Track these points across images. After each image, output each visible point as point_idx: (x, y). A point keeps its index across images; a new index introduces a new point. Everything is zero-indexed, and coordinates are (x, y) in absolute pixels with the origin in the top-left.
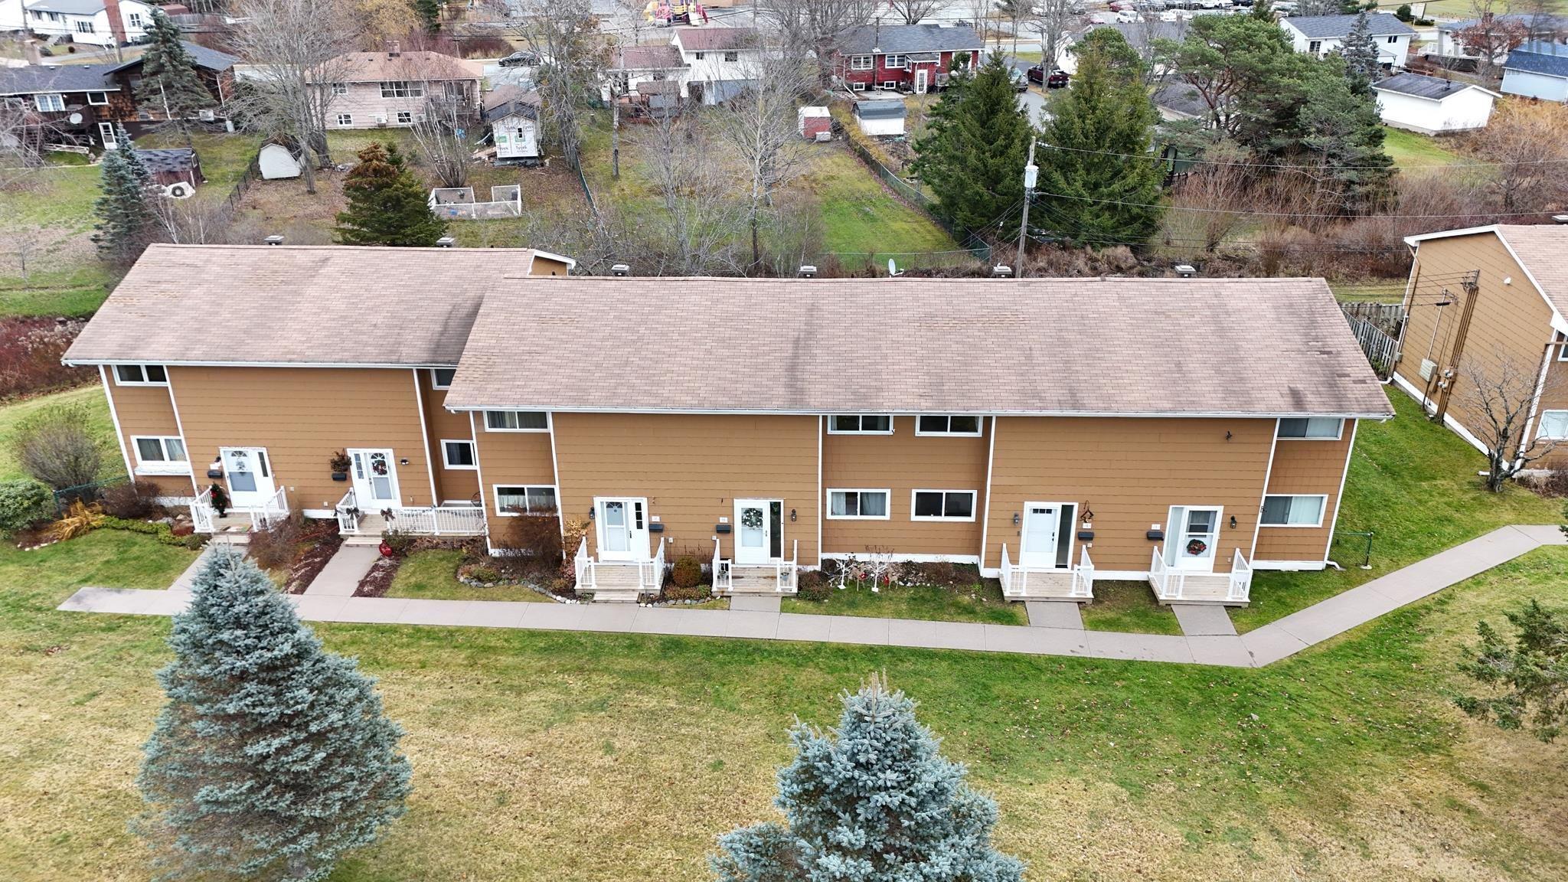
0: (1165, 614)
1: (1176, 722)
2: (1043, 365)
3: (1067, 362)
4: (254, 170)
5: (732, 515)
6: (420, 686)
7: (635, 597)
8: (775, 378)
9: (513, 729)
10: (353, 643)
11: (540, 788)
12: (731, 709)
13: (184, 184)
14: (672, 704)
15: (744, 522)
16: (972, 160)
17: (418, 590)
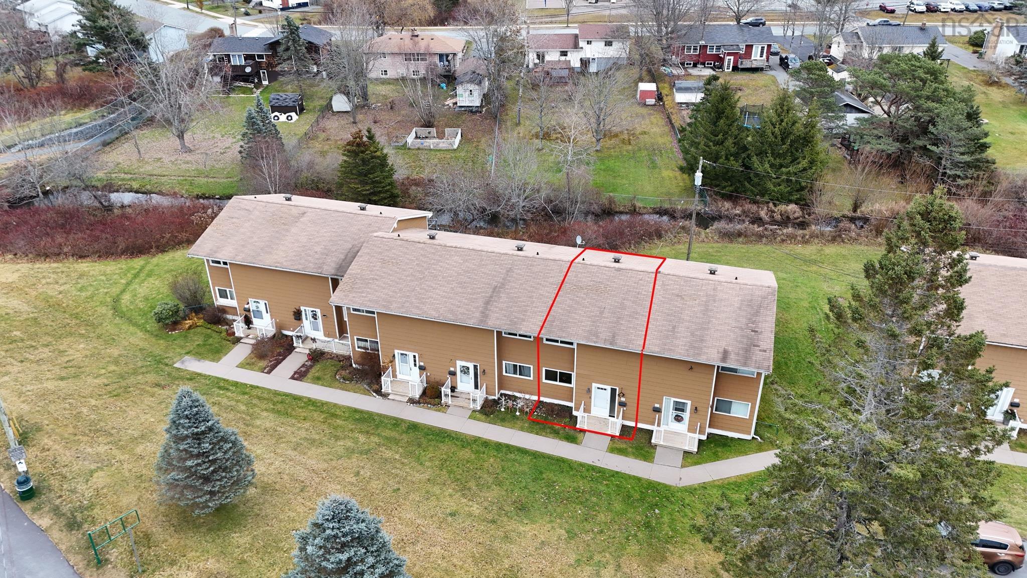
0: (652, 450)
1: (618, 506)
2: (607, 318)
3: (619, 318)
4: (329, 107)
5: (455, 367)
6: (299, 429)
7: (406, 399)
8: (477, 307)
9: (325, 457)
10: (282, 402)
11: (320, 487)
12: (421, 464)
13: (293, 114)
14: (397, 457)
15: (461, 371)
16: (702, 146)
17: (317, 380)
